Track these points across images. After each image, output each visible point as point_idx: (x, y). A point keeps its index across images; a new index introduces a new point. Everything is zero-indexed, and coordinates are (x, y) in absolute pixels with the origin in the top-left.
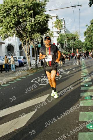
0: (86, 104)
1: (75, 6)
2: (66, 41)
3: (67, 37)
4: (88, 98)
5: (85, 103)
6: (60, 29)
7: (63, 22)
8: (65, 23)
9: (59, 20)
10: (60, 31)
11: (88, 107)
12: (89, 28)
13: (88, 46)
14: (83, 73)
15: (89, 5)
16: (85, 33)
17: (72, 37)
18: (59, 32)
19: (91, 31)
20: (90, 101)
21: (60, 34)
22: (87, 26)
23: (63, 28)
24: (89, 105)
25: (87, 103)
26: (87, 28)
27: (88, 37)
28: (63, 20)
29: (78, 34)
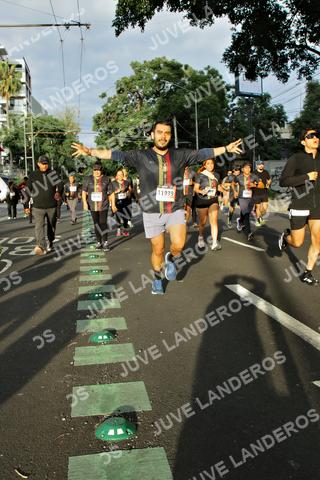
0: (93, 357)
1: (67, 26)
2: (32, 139)
3: (36, 129)
4: (100, 337)
5: (91, 354)
6: (12, 98)
7: (24, 74)
8: (28, 77)
9: (10, 66)
10: (12, 105)
11: (101, 366)
12: (109, 105)
13: (107, 165)
14: (86, 255)
15: (115, 28)
16: (97, 121)
17: (51, 127)
18: (6, 109)
19: (119, 114)
20: (108, 347)
21: (10, 115)
22: (104, 96)
23: (23, 93)
24: (106, 360)
25: (99, 355)
26: (106, 105)
27: (107, 133)
28: (24, 66)
29: (75, 120)
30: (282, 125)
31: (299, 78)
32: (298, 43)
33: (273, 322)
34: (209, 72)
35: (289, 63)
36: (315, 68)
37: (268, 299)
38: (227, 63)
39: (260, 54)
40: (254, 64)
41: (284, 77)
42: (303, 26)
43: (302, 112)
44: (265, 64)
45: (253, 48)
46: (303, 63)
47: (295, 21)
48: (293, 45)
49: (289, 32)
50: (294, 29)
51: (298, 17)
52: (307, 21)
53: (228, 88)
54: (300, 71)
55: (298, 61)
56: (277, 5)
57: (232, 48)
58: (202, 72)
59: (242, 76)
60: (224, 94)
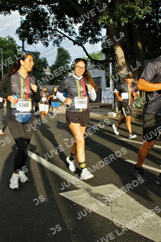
30: (46, 68)
31: (54, 45)
32: (53, 28)
33: (41, 166)
34: (9, 39)
35: (49, 38)
36: (61, 41)
37: (38, 154)
38: (18, 35)
39: (35, 32)
40: (31, 36)
41: (47, 44)
42: (55, 20)
43: (55, 62)
44: (37, 37)
45: (31, 28)
46: (56, 38)
47: (52, 17)
48: (50, 29)
49: (49, 23)
50: (51, 21)
51: (53, 16)
52: (58, 18)
53: (19, 48)
54: (54, 42)
55: (53, 37)
56: (43, 9)
57: (21, 28)
58: (5, 39)
59: (26, 42)
60: (17, 51)
